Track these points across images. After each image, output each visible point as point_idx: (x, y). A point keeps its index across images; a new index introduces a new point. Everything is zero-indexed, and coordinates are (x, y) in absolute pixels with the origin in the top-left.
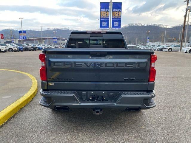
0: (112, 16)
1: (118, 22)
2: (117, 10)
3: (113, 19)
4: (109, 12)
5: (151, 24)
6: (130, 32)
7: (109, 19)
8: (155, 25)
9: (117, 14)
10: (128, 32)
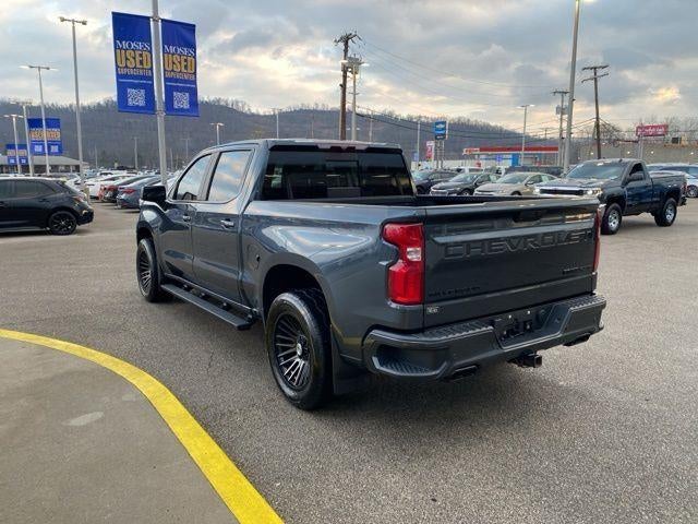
0: (165, 70)
1: (187, 94)
2: (179, 50)
3: (166, 79)
4: (151, 52)
5: (206, 99)
6: (132, 120)
7: (151, 78)
8: (222, 103)
9: (180, 63)
10: (127, 120)
